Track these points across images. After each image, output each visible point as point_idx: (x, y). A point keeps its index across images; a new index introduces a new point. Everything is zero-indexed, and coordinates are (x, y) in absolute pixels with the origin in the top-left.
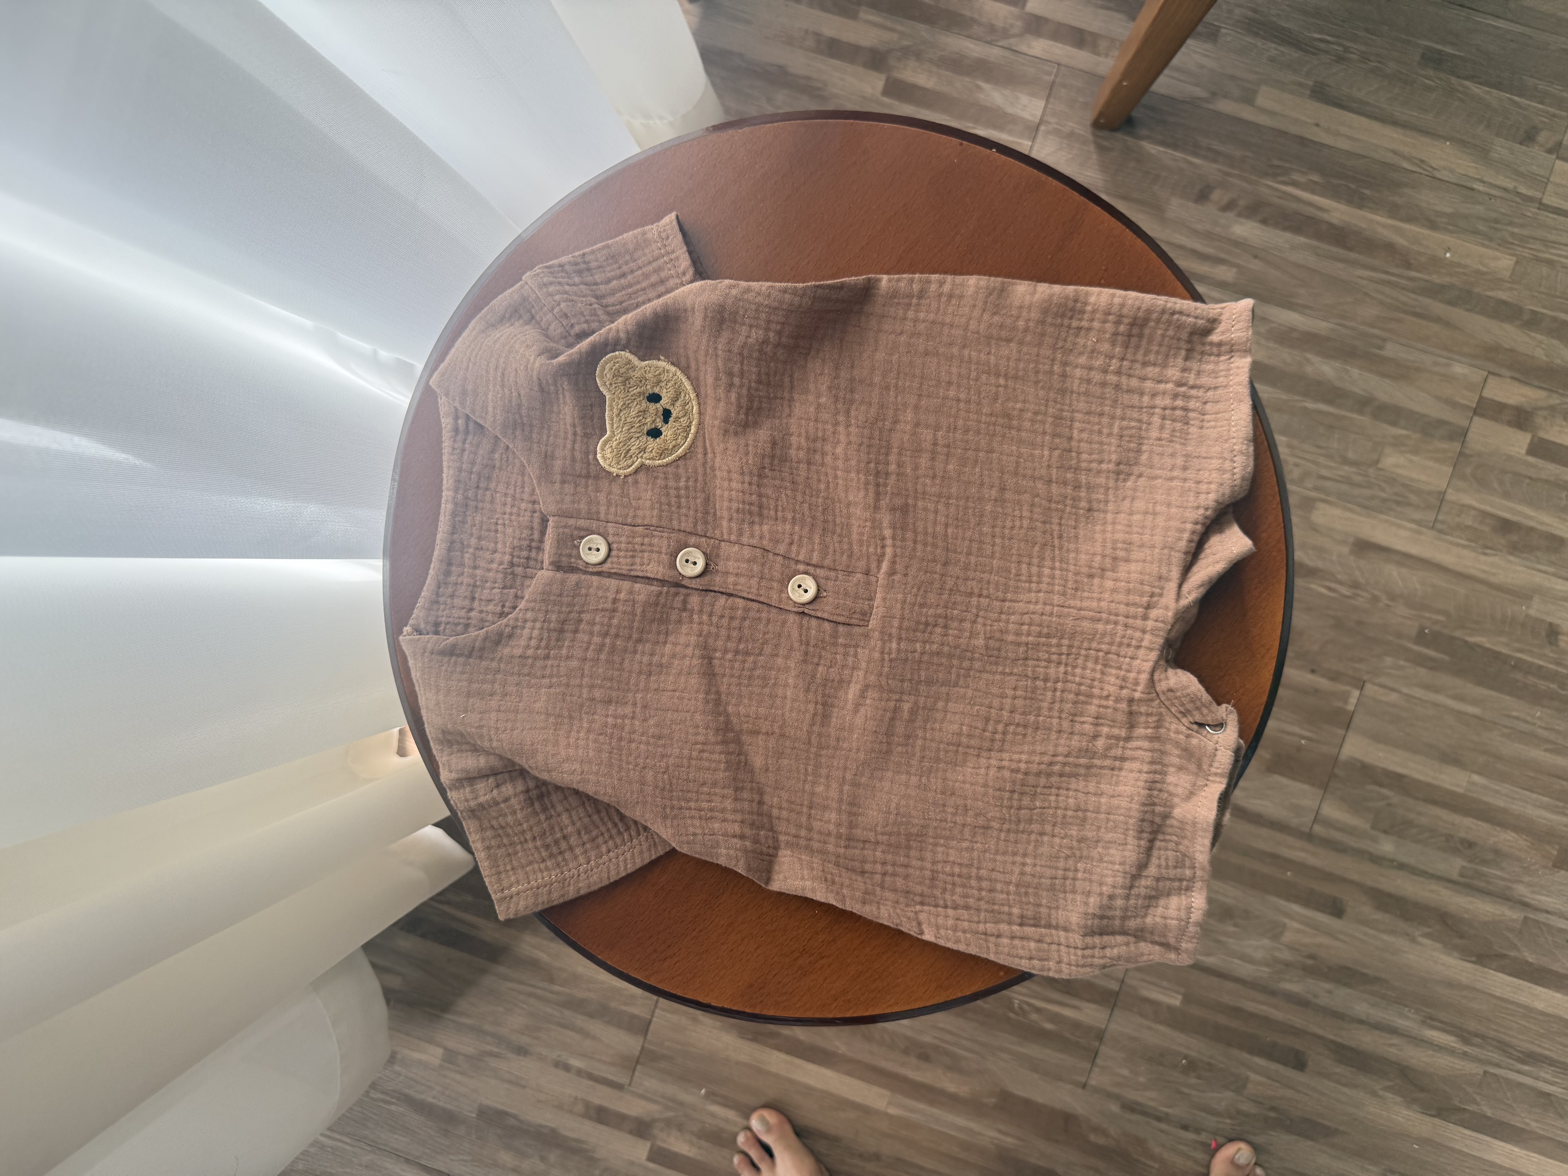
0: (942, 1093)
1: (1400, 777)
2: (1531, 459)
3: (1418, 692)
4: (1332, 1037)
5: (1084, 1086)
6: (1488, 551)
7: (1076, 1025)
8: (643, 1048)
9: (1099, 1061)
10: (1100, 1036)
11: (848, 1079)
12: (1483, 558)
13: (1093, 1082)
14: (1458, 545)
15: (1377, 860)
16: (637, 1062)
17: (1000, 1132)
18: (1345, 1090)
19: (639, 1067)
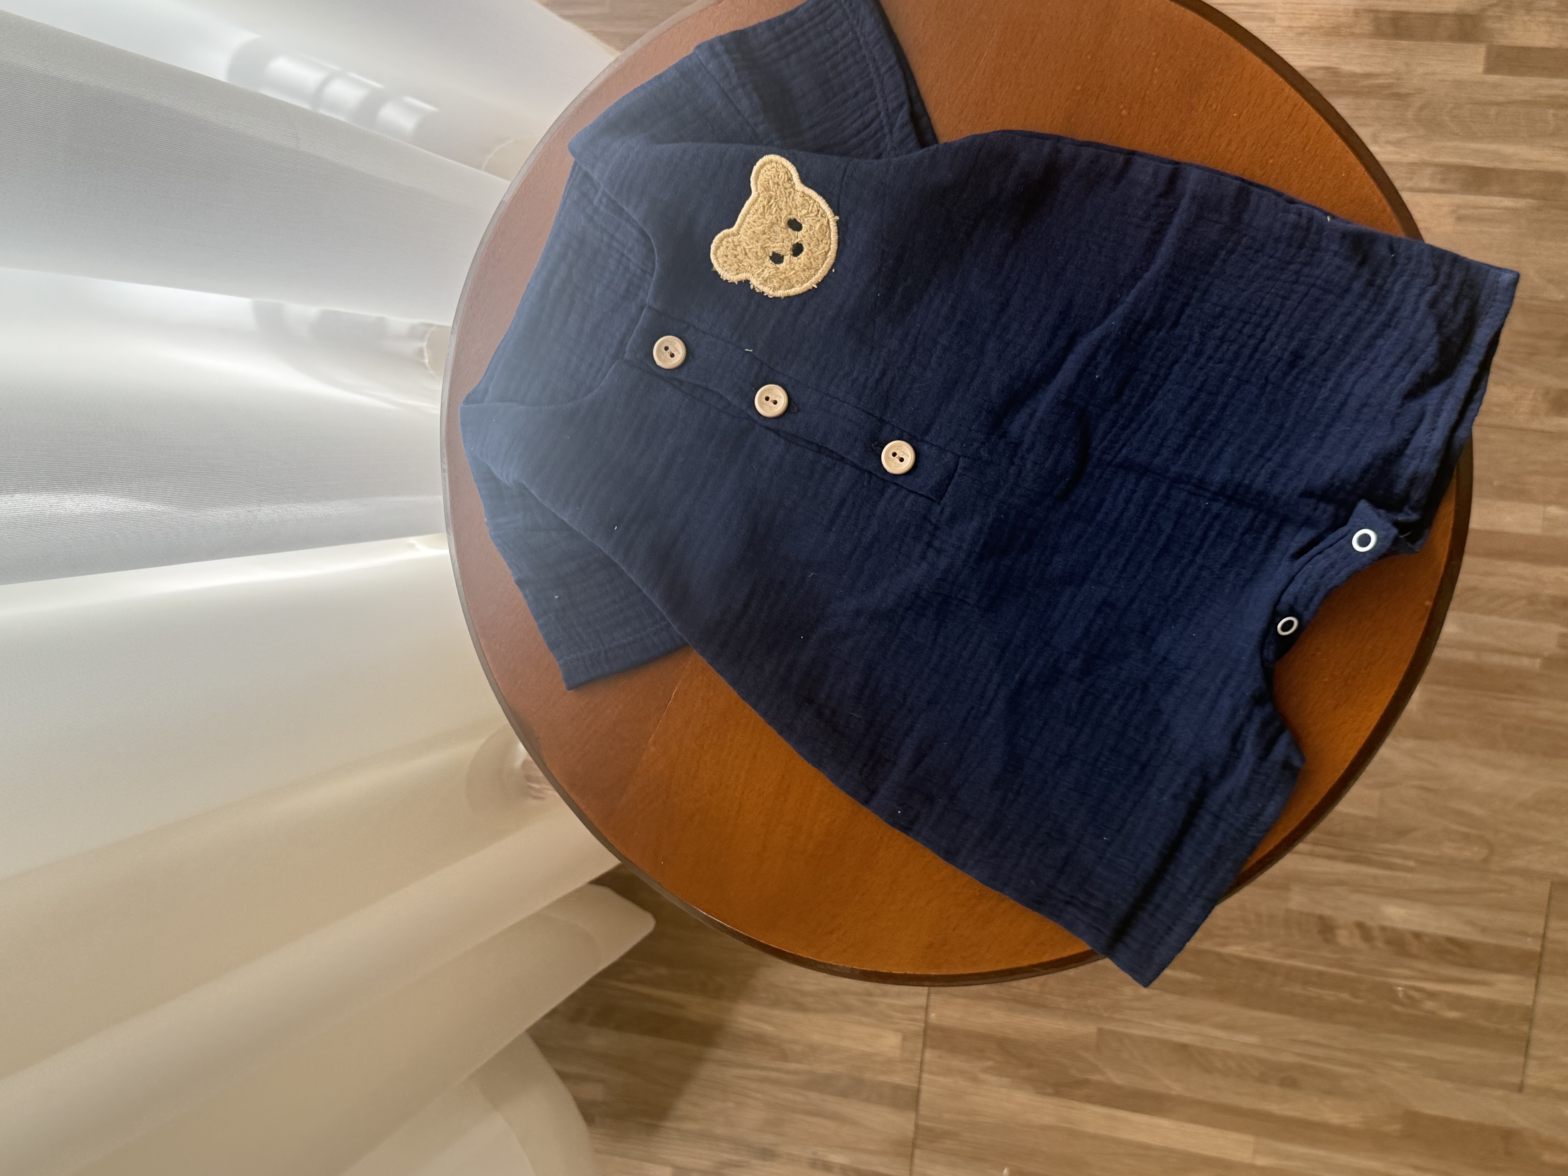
0: (1325, 1127)
5: (1520, 1088)
7: (1491, 1007)
8: (917, 1126)
9: (1533, 1051)
10: (1528, 1015)
11: (1191, 1128)
13: (1530, 1081)
16: (914, 1146)
19: (918, 1152)
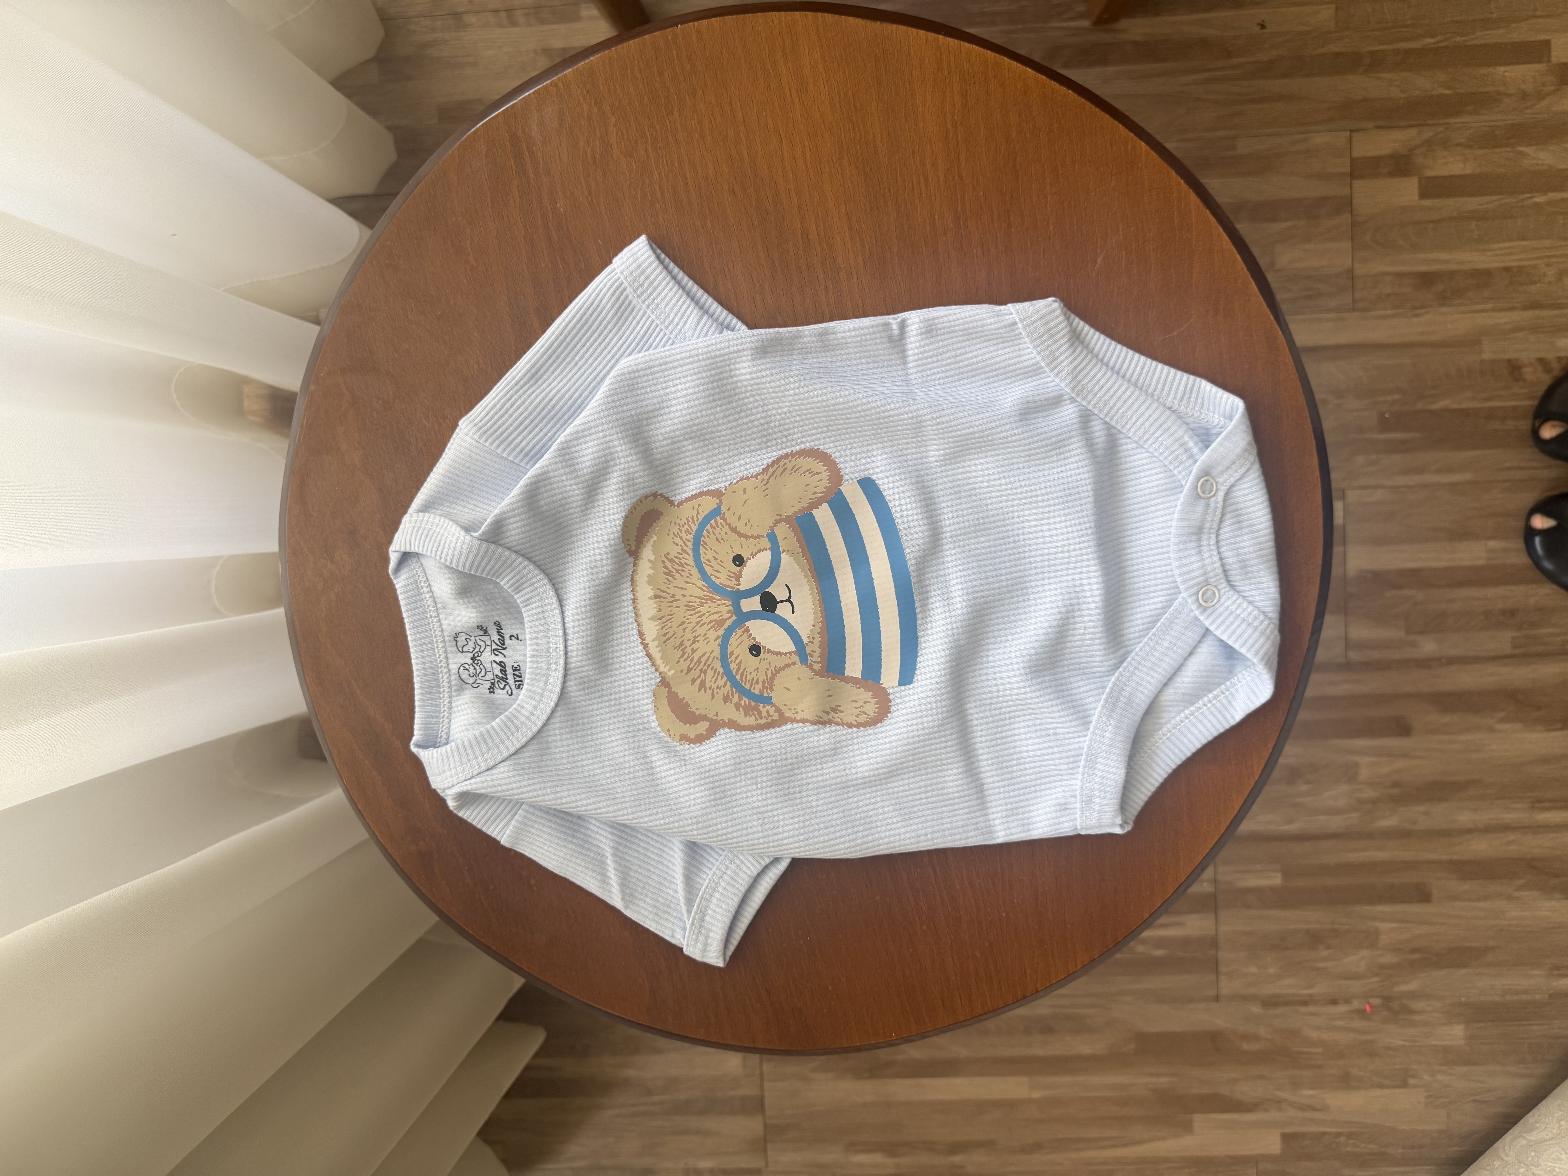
0: (1081, 1058)
1: (1415, 572)
2: (1427, 203)
3: (1402, 480)
4: (1445, 857)
5: (1217, 998)
6: (1419, 312)
7: (1186, 942)
8: (766, 1126)
9: (1223, 969)
10: (1213, 943)
11: (979, 1080)
12: (1415, 320)
13: (1224, 991)
14: (1385, 317)
15: (1425, 663)
16: (766, 1141)
17: (1152, 1075)
18: (1481, 904)
19: (769, 1146)
